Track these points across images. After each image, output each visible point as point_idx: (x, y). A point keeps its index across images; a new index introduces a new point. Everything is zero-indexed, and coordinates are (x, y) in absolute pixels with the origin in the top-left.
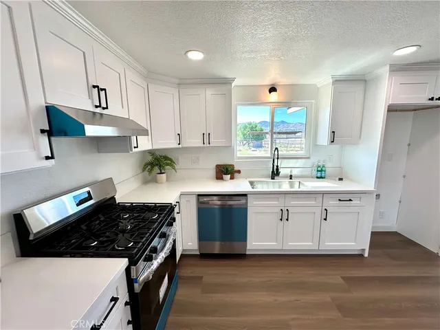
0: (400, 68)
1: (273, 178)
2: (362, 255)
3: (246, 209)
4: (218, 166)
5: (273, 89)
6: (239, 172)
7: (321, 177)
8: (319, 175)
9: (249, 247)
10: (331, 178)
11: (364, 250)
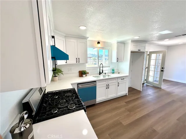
0: (134, 41)
1: (100, 75)
2: (126, 95)
3: (96, 87)
4: (80, 72)
5: (99, 43)
6: (88, 73)
7: (113, 73)
8: (113, 72)
9: (97, 101)
10: (116, 73)
11: (127, 93)
